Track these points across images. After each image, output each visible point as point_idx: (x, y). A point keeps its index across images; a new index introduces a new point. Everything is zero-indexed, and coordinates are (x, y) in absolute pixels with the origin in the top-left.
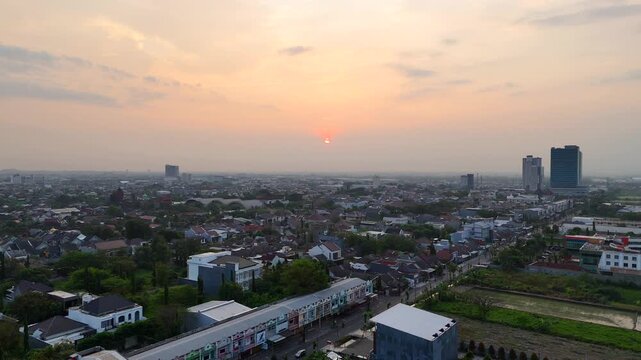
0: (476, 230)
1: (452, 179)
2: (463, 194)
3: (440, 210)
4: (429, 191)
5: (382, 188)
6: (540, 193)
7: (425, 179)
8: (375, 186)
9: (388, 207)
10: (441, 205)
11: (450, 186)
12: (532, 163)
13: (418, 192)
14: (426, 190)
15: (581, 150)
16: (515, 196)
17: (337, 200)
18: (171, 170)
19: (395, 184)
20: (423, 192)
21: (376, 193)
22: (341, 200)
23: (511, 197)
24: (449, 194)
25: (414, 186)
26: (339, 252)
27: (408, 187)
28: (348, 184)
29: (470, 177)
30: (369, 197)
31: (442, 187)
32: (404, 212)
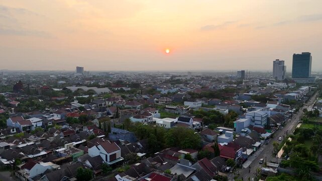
0: (256, 118)
1: (232, 73)
2: (239, 83)
3: (224, 95)
4: (218, 81)
5: (192, 79)
6: (286, 81)
7: (218, 73)
8: (188, 78)
9: (190, 93)
10: (226, 91)
11: (231, 77)
12: (279, 64)
13: (212, 81)
14: (217, 80)
15: (311, 55)
16: (272, 84)
17: (159, 88)
18: (80, 69)
19: (200, 77)
20: (215, 81)
21: (186, 83)
22: (162, 88)
23: (270, 84)
24: (231, 83)
25: (211, 77)
26: (118, 153)
27: (207, 78)
28: (173, 77)
29: (243, 72)
30: (181, 85)
31: (227, 78)
32: (200, 97)
